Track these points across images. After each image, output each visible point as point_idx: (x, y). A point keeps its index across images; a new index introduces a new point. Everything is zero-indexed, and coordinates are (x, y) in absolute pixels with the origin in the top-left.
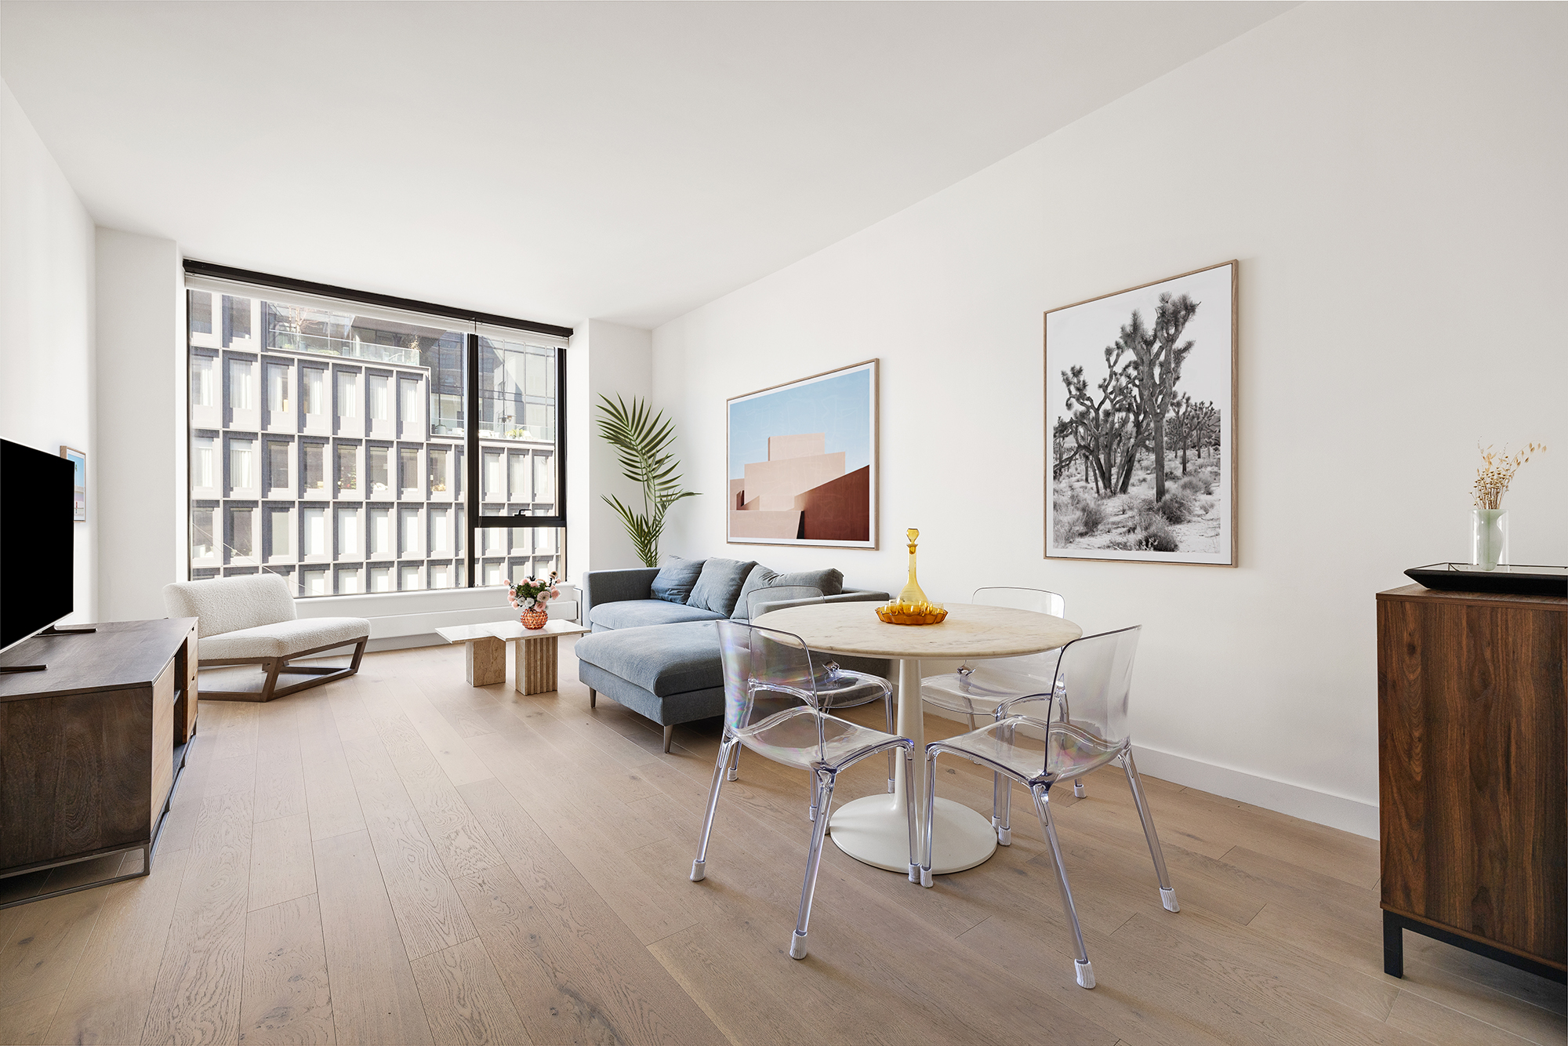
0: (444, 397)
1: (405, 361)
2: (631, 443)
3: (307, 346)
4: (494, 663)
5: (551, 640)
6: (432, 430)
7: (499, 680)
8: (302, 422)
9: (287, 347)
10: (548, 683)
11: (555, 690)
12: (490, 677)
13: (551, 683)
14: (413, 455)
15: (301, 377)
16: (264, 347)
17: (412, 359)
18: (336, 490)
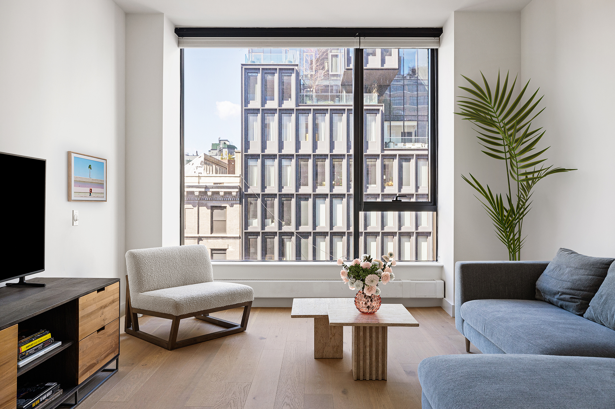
0: (393, 123)
1: (370, 102)
2: (492, 120)
3: (318, 100)
4: (333, 339)
5: (380, 330)
6: (384, 145)
7: (337, 356)
8: (315, 147)
9: (309, 103)
10: (377, 371)
11: (384, 380)
12: (329, 352)
13: (380, 372)
14: (373, 163)
15: (314, 119)
16: (297, 105)
17: (373, 101)
18: (332, 187)
